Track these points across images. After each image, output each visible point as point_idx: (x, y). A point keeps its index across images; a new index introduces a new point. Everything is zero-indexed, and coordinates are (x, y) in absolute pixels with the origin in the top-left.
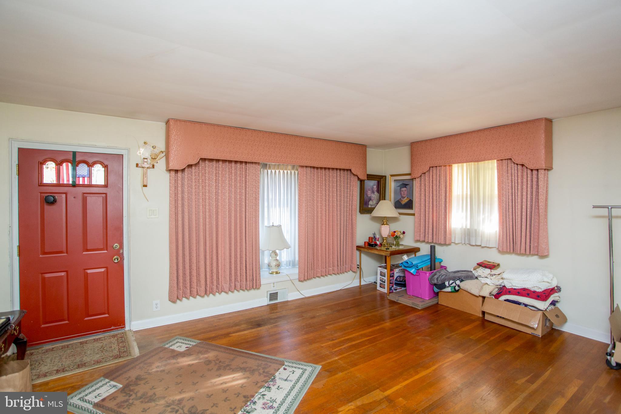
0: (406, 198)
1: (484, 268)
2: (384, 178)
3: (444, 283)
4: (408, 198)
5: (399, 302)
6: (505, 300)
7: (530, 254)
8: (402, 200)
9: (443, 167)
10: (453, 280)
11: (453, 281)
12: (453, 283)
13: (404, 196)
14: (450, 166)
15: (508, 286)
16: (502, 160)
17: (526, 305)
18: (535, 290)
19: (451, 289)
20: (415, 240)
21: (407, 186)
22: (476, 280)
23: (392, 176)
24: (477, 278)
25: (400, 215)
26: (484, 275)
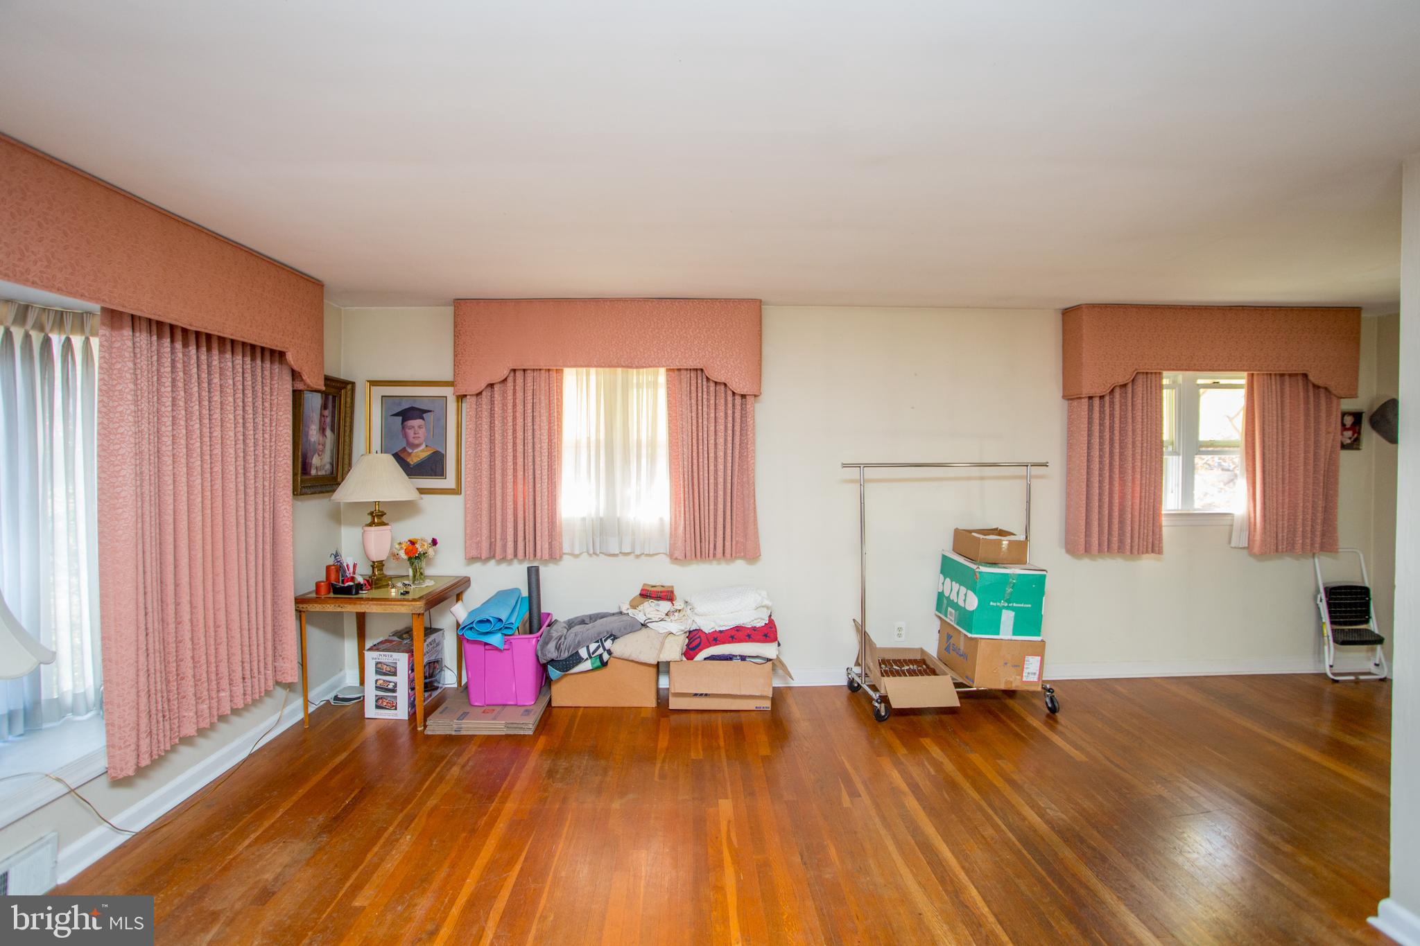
0: (423, 446)
1: (656, 602)
2: (349, 387)
3: (577, 652)
4: (429, 448)
5: (463, 733)
6: (705, 659)
7: (733, 558)
8: (410, 454)
9: (543, 372)
10: (597, 642)
11: (597, 644)
12: (598, 648)
13: (416, 442)
14: (559, 371)
15: (708, 628)
16: (679, 370)
17: (743, 658)
18: (755, 625)
19: (592, 664)
20: (467, 558)
21: (424, 415)
22: (644, 631)
23: (374, 383)
24: (644, 625)
25: (423, 496)
26: (660, 616)
